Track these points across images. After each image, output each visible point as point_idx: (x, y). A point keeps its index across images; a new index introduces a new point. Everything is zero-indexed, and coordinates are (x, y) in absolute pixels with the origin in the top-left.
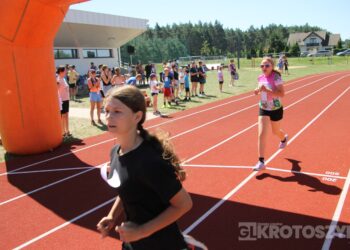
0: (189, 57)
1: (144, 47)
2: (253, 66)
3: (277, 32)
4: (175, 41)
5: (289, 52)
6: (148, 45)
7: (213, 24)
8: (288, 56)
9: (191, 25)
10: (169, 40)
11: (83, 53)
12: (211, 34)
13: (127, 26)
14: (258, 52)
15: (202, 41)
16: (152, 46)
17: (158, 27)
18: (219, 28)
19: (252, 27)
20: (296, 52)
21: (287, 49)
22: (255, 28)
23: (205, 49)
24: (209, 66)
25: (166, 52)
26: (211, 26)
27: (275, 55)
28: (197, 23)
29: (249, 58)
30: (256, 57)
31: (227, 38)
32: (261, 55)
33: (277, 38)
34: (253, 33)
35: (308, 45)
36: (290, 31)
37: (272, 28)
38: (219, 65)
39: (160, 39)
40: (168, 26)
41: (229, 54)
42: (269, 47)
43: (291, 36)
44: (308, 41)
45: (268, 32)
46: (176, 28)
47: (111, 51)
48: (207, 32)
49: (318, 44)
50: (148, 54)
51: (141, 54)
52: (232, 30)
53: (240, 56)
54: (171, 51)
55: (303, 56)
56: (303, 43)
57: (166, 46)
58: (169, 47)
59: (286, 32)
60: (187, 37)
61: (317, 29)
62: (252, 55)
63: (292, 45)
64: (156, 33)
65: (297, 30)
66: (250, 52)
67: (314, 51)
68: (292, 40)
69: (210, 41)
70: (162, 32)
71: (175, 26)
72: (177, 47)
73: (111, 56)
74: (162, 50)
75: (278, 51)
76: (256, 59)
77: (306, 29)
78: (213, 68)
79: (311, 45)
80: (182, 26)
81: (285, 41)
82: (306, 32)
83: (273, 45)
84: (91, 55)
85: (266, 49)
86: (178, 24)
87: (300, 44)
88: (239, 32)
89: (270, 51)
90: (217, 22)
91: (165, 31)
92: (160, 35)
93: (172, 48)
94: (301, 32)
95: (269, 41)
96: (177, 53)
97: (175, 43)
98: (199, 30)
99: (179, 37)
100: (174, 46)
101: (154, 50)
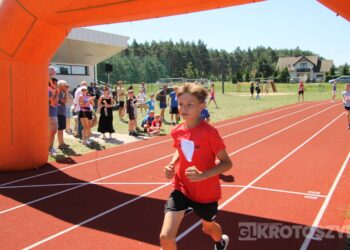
0: (170, 78)
2: (239, 91)
3: (265, 55)
4: (154, 60)
5: (278, 77)
6: (123, 63)
7: (196, 44)
8: (276, 81)
9: (172, 44)
10: (147, 58)
12: (193, 55)
13: (106, 43)
14: (244, 77)
16: (127, 65)
17: (135, 44)
18: (202, 48)
19: (238, 49)
20: (284, 78)
21: (276, 75)
22: (242, 49)
25: (144, 72)
26: (194, 46)
27: (262, 79)
28: (179, 42)
29: (234, 82)
30: (241, 81)
31: (211, 59)
32: (248, 80)
33: (266, 62)
34: (239, 55)
35: (298, 71)
36: (279, 55)
37: (260, 51)
39: (137, 58)
40: (147, 44)
41: (212, 76)
42: (256, 71)
43: (280, 60)
44: (299, 66)
45: (255, 55)
46: (155, 46)
47: (86, 68)
48: (189, 52)
49: (308, 70)
50: (124, 73)
52: (217, 51)
53: (224, 80)
54: (149, 70)
55: (292, 83)
56: (293, 69)
57: (143, 65)
58: (147, 67)
59: (274, 55)
60: (167, 56)
61: (308, 54)
62: (237, 79)
63: (281, 70)
64: (133, 50)
65: (287, 53)
66: (235, 76)
67: (304, 78)
68: (281, 65)
69: (193, 63)
70: (139, 50)
71: (154, 43)
72: (156, 66)
73: (87, 74)
74: (139, 69)
75: (266, 76)
76: (242, 84)
77: (297, 53)
79: (303, 70)
80: (162, 44)
81: (273, 65)
82: (297, 56)
83: (261, 69)
85: (253, 73)
86: (158, 42)
87: (289, 69)
88: (224, 53)
89: (257, 76)
90: (200, 42)
91: (143, 48)
92: (137, 53)
93: (151, 68)
94: (291, 56)
95: (256, 65)
96: (156, 73)
97: (154, 63)
98: (180, 49)
99: (158, 56)
100: (152, 65)
101: (130, 69)
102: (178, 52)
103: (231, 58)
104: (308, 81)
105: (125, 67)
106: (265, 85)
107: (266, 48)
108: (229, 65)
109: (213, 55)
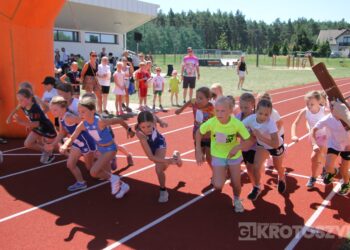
0: (204, 49)
1: (155, 34)
2: (274, 64)
3: (305, 28)
4: (190, 30)
5: (318, 51)
6: (158, 33)
7: (234, 14)
8: (316, 55)
9: (209, 14)
10: (183, 29)
11: (85, 36)
12: (230, 26)
14: (281, 50)
15: (220, 32)
16: (162, 34)
17: (171, 13)
18: (240, 19)
19: (278, 20)
20: (325, 52)
21: (316, 48)
22: (282, 21)
23: (222, 42)
24: (224, 62)
25: (179, 42)
27: (299, 53)
28: (216, 12)
29: (271, 55)
30: (278, 54)
31: (249, 31)
32: (285, 54)
33: (305, 34)
34: (278, 26)
35: (340, 44)
36: (322, 27)
37: (302, 22)
38: (236, 60)
39: (172, 28)
40: (183, 13)
42: (294, 44)
43: (322, 32)
44: (341, 40)
45: (296, 27)
46: (192, 16)
47: (116, 36)
48: (226, 23)
50: (158, 43)
51: (150, 42)
52: (255, 22)
53: (260, 52)
54: (183, 42)
55: (333, 57)
56: (334, 42)
57: (178, 35)
58: (182, 38)
59: (316, 28)
60: (203, 27)
62: (275, 52)
63: (321, 42)
64: (168, 20)
65: (330, 26)
66: (272, 49)
67: (347, 52)
68: (322, 38)
69: (228, 34)
70: (174, 20)
71: (191, 13)
72: (191, 37)
73: (116, 42)
74: (175, 40)
75: (305, 50)
76: (278, 57)
77: (341, 26)
78: (228, 64)
79: (346, 44)
80: (199, 14)
81: (313, 38)
82: (340, 29)
83: (300, 42)
84: (94, 40)
85: (291, 47)
86: (195, 12)
87: (331, 43)
88: (263, 24)
89: (295, 49)
90: (238, 13)
91: (179, 18)
92: (173, 23)
93: (186, 39)
95: (295, 37)
97: (189, 33)
98: (217, 20)
99: (195, 26)
100: (188, 36)
101: (165, 39)
102: (215, 23)
103: (269, 30)
105: (160, 37)
106: (301, 59)
108: (267, 37)
109: (251, 27)
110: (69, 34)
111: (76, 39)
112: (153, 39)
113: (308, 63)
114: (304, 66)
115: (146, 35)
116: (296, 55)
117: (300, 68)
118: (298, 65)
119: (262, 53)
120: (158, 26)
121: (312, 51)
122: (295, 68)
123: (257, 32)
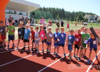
0: (53, 18)
1: (39, 14)
3: (81, 14)
4: (49, 13)
6: (40, 13)
7: (62, 9)
9: (54, 8)
10: (47, 12)
11: (18, 13)
12: (60, 12)
14: (74, 20)
15: (57, 14)
17: (44, 8)
19: (74, 11)
20: (86, 20)
21: (84, 20)
22: (75, 12)
23: (58, 16)
26: (61, 9)
27: (79, 21)
28: (57, 8)
29: (71, 21)
32: (75, 21)
33: (81, 16)
34: (73, 13)
37: (80, 12)
39: (44, 12)
42: (78, 18)
43: (85, 15)
44: (91, 18)
45: (78, 14)
46: (50, 9)
47: (27, 13)
49: (94, 19)
51: (37, 16)
57: (46, 14)
58: (47, 15)
59: (84, 14)
60: (53, 12)
64: (43, 9)
65: (88, 14)
66: (72, 19)
67: (92, 21)
68: (86, 17)
69: (60, 14)
71: (49, 8)
73: (27, 15)
74: (44, 15)
75: (81, 20)
77: (91, 14)
79: (92, 19)
81: (83, 17)
82: (91, 15)
83: (80, 18)
84: (21, 14)
85: (77, 19)
86: (51, 8)
87: (88, 18)
88: (69, 12)
89: (78, 20)
90: (63, 9)
91: (46, 9)
92: (44, 10)
93: (48, 15)
94: (89, 15)
95: (78, 16)
96: (49, 17)
97: (49, 14)
98: (57, 10)
99: (50, 12)
101: (42, 15)
102: (56, 11)
103: (71, 14)
104: (93, 22)
105: (40, 14)
106: (80, 23)
107: (82, 12)
108: (70, 16)
109: (66, 13)
110: (13, 12)
111: (15, 13)
112: (38, 15)
113: (82, 24)
114: (81, 25)
115: (36, 13)
116: (78, 21)
117: (80, 25)
118: (79, 24)
119: (69, 20)
120: (40, 11)
121: (83, 20)
122: (78, 25)
123: (68, 14)
